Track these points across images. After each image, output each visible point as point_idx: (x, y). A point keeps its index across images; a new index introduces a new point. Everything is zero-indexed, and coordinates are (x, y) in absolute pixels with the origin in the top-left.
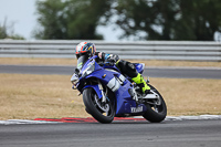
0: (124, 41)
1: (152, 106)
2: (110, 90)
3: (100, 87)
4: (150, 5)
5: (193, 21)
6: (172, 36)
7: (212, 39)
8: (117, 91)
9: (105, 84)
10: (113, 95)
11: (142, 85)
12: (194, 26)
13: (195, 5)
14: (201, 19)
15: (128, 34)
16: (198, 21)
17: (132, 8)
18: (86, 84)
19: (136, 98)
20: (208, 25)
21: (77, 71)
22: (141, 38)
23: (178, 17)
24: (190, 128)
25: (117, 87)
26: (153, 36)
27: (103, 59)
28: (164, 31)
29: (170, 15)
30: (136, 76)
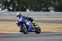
0: (2, 12)
1: (37, 29)
2: (27, 25)
3: (24, 24)
4: (9, 2)
5: (21, 6)
6: (15, 10)
7: (26, 11)
8: (28, 25)
9: (25, 23)
10: (27, 26)
11: (34, 24)
12: (21, 7)
13: (21, 2)
14: (23, 5)
15: (2, 10)
16: (22, 6)
17: (3, 2)
18: (20, 24)
19: (33, 27)
20: (25, 7)
21: (18, 20)
22: (6, 11)
23: (17, 5)
24: (20, 36)
25: (29, 24)
26: (9, 10)
27: (24, 17)
28: (13, 9)
29: (14, 5)
30: (33, 21)
